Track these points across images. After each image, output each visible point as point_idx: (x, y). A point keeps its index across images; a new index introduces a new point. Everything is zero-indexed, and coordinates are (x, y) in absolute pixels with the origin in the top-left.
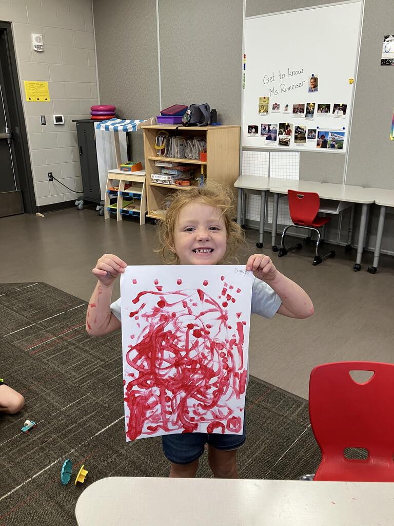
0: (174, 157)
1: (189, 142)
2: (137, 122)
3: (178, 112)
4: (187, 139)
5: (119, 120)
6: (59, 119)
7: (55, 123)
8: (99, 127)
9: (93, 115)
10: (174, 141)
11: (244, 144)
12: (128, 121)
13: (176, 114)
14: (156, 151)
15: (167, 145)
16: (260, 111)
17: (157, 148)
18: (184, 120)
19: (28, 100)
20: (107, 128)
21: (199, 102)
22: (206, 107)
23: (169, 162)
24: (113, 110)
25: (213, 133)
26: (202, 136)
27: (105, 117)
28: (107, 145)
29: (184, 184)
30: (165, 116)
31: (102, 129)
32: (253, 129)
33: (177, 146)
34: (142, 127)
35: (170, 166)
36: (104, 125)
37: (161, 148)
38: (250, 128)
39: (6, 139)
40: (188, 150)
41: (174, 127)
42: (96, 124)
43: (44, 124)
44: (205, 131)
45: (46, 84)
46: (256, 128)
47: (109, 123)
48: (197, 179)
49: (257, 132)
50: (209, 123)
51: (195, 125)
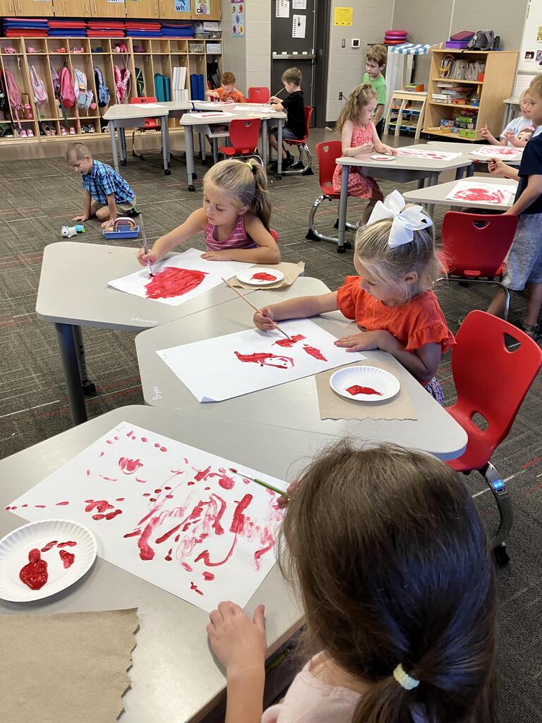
0: (456, 79)
1: (471, 65)
2: (427, 46)
3: (466, 38)
4: (469, 62)
5: (410, 45)
6: (356, 43)
7: (353, 46)
8: (393, 50)
9: (386, 39)
10: (458, 64)
11: (519, 69)
12: (419, 46)
13: (463, 40)
14: (440, 72)
15: (451, 68)
16: (538, 39)
17: (442, 70)
18: (470, 45)
19: (335, 25)
20: (401, 51)
21: (486, 30)
22: (491, 34)
23: (450, 83)
24: (404, 35)
25: (492, 56)
26: (482, 59)
27: (397, 42)
28: (395, 67)
29: (460, 103)
30: (453, 41)
31: (396, 52)
32: (530, 54)
33: (460, 68)
34: (432, 50)
35: (451, 86)
36: (398, 48)
37: (444, 70)
38: (528, 53)
39: (311, 60)
40: (468, 72)
41: (460, 51)
42: (390, 48)
43: (343, 47)
44: (487, 54)
45: (351, 9)
46: (532, 54)
47: (403, 46)
48: (473, 100)
49: (532, 57)
50: (491, 48)
51: (479, 49)
